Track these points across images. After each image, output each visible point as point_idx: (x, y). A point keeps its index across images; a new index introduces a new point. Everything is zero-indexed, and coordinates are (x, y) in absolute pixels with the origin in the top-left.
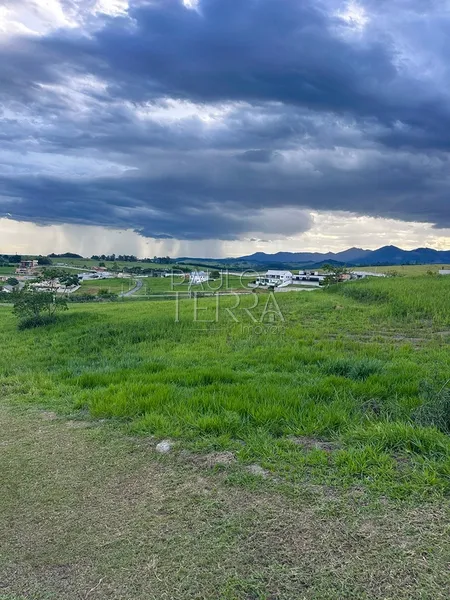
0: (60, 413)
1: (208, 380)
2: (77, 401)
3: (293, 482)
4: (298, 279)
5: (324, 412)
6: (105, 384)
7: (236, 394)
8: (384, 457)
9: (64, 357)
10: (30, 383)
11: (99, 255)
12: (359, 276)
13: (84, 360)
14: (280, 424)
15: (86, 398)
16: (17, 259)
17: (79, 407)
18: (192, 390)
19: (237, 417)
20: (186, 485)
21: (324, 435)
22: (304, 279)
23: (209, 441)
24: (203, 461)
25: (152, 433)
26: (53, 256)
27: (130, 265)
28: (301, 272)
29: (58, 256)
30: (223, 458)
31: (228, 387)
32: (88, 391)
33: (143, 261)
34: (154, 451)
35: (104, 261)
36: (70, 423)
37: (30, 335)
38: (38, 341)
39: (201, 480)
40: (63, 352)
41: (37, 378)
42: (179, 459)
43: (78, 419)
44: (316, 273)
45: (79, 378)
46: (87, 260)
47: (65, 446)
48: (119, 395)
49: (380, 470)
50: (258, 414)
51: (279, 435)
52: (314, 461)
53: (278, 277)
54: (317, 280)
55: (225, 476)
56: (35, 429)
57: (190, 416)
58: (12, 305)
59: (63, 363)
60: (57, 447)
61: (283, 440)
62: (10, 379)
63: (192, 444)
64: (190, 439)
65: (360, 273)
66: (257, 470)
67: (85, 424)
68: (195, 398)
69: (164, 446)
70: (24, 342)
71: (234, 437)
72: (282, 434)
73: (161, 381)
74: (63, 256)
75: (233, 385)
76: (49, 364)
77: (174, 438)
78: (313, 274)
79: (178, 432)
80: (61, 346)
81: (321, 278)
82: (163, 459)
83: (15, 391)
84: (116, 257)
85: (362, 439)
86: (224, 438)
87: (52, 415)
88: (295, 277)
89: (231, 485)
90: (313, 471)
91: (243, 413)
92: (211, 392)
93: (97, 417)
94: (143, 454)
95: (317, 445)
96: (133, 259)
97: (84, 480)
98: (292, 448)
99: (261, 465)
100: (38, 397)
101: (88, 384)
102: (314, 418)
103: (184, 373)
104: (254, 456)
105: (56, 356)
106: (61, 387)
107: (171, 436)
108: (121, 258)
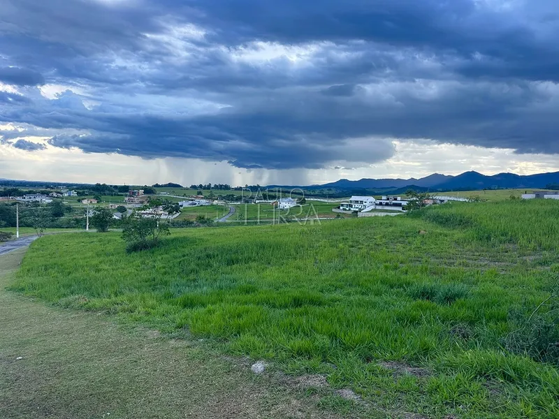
0: (163, 331)
1: (297, 303)
2: (178, 321)
3: (384, 407)
4: (381, 204)
5: (414, 337)
6: (203, 305)
7: (325, 317)
8: (476, 385)
9: (167, 278)
10: (136, 302)
11: (197, 184)
12: (442, 201)
13: (184, 281)
14: (370, 349)
15: (186, 318)
16: (125, 189)
17: (180, 327)
18: (283, 311)
19: (327, 341)
20: (281, 407)
21: (413, 360)
22: (387, 204)
23: (301, 363)
24: (296, 383)
25: (247, 354)
26: (157, 186)
27: (225, 193)
28: (384, 198)
29: (162, 186)
30: (316, 381)
31: (318, 310)
32: (188, 311)
33: (236, 189)
34: (250, 371)
35: (202, 190)
36: (172, 342)
37: (137, 258)
38: (143, 263)
39: (294, 402)
40: (165, 273)
41: (143, 299)
42: (273, 380)
43: (180, 338)
44: (399, 198)
45: (180, 298)
46: (187, 189)
47: (168, 364)
48: (217, 315)
49: (473, 399)
50: (348, 338)
51: (368, 359)
52: (405, 387)
53: (362, 202)
54: (399, 205)
55: (318, 399)
56: (141, 346)
57: (283, 337)
58: (122, 230)
59: (166, 283)
60: (160, 365)
61: (373, 365)
62: (119, 299)
63: (285, 366)
64: (282, 361)
65: (443, 198)
66: (348, 394)
67: (186, 343)
68: (287, 321)
69: (259, 367)
70: (131, 264)
71: (325, 360)
72: (372, 358)
73: (254, 302)
74: (165, 186)
75: (321, 308)
76: (153, 285)
77: (268, 360)
78: (396, 199)
79: (271, 354)
80: (164, 268)
81: (404, 203)
82: (258, 381)
83: (124, 311)
84: (212, 186)
85: (454, 367)
86: (315, 361)
87: (156, 333)
88: (378, 202)
89: (324, 408)
90: (404, 397)
91: (333, 337)
92: (301, 314)
93: (196, 336)
94: (239, 374)
95: (407, 371)
96: (227, 187)
97: (185, 397)
98: (383, 373)
99: (353, 389)
100: (143, 315)
101: (189, 304)
102: (403, 343)
103: (275, 296)
104: (345, 381)
105: (159, 277)
106: (165, 307)
107: (265, 357)
108: (216, 187)
